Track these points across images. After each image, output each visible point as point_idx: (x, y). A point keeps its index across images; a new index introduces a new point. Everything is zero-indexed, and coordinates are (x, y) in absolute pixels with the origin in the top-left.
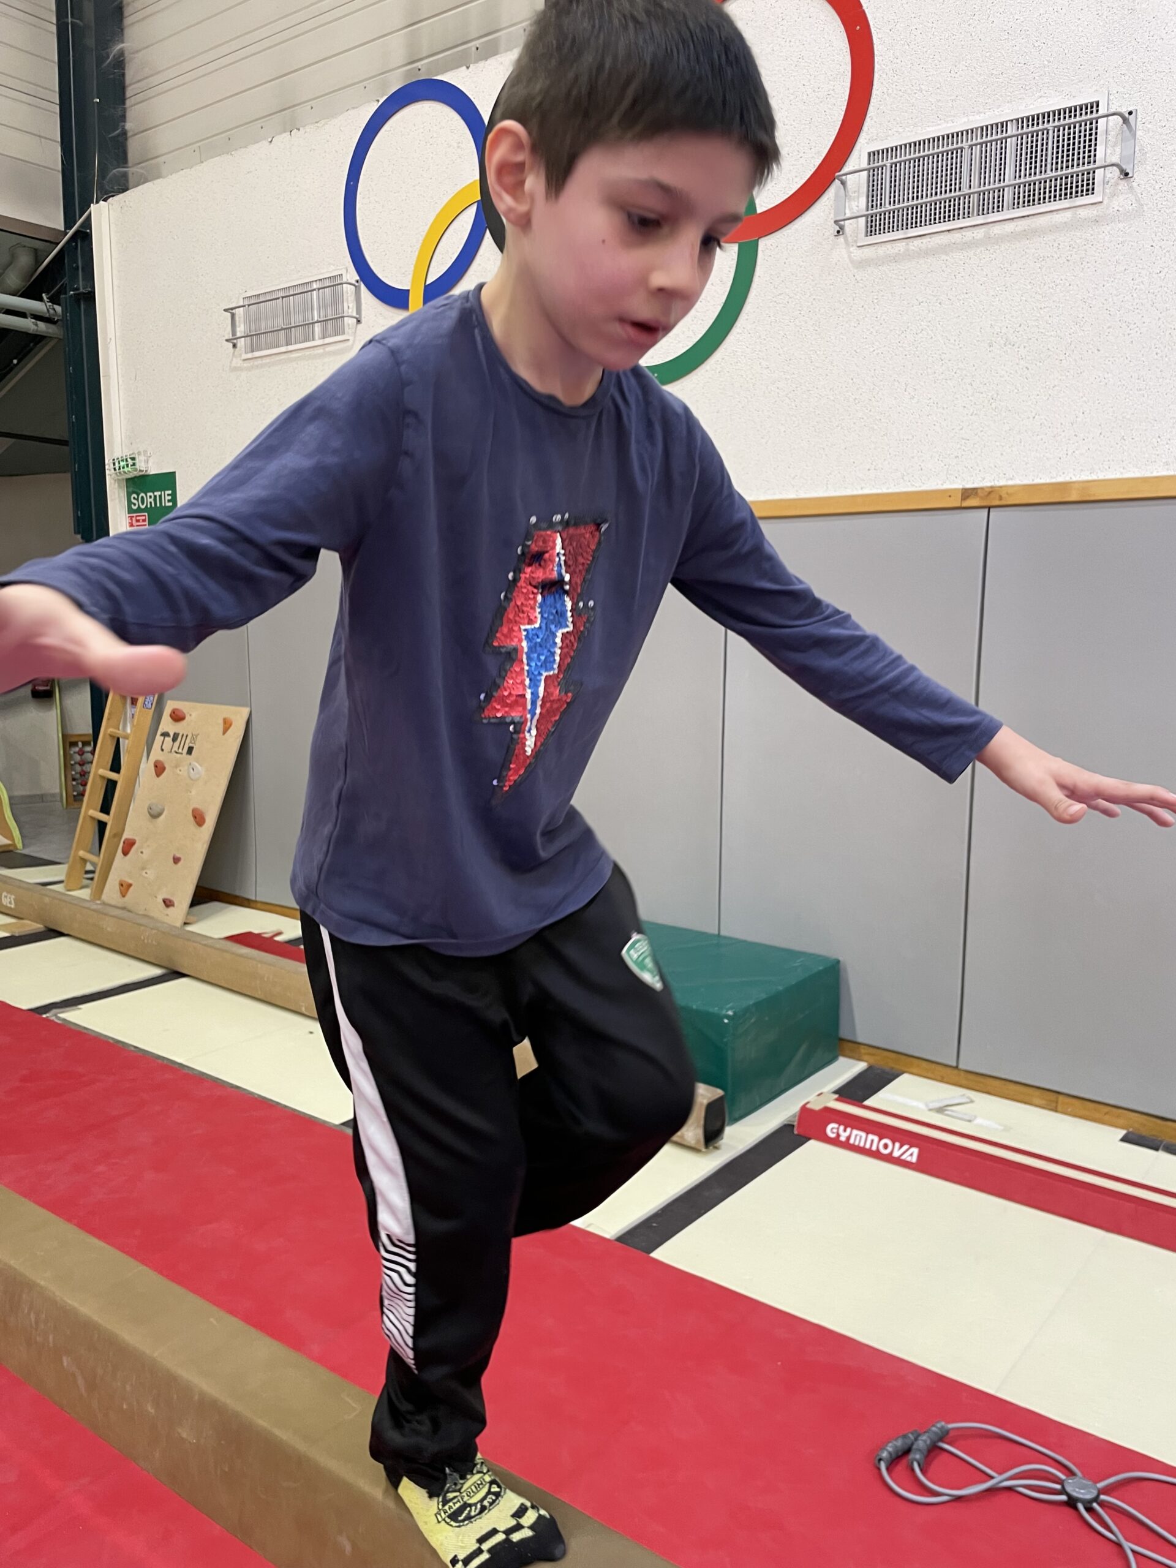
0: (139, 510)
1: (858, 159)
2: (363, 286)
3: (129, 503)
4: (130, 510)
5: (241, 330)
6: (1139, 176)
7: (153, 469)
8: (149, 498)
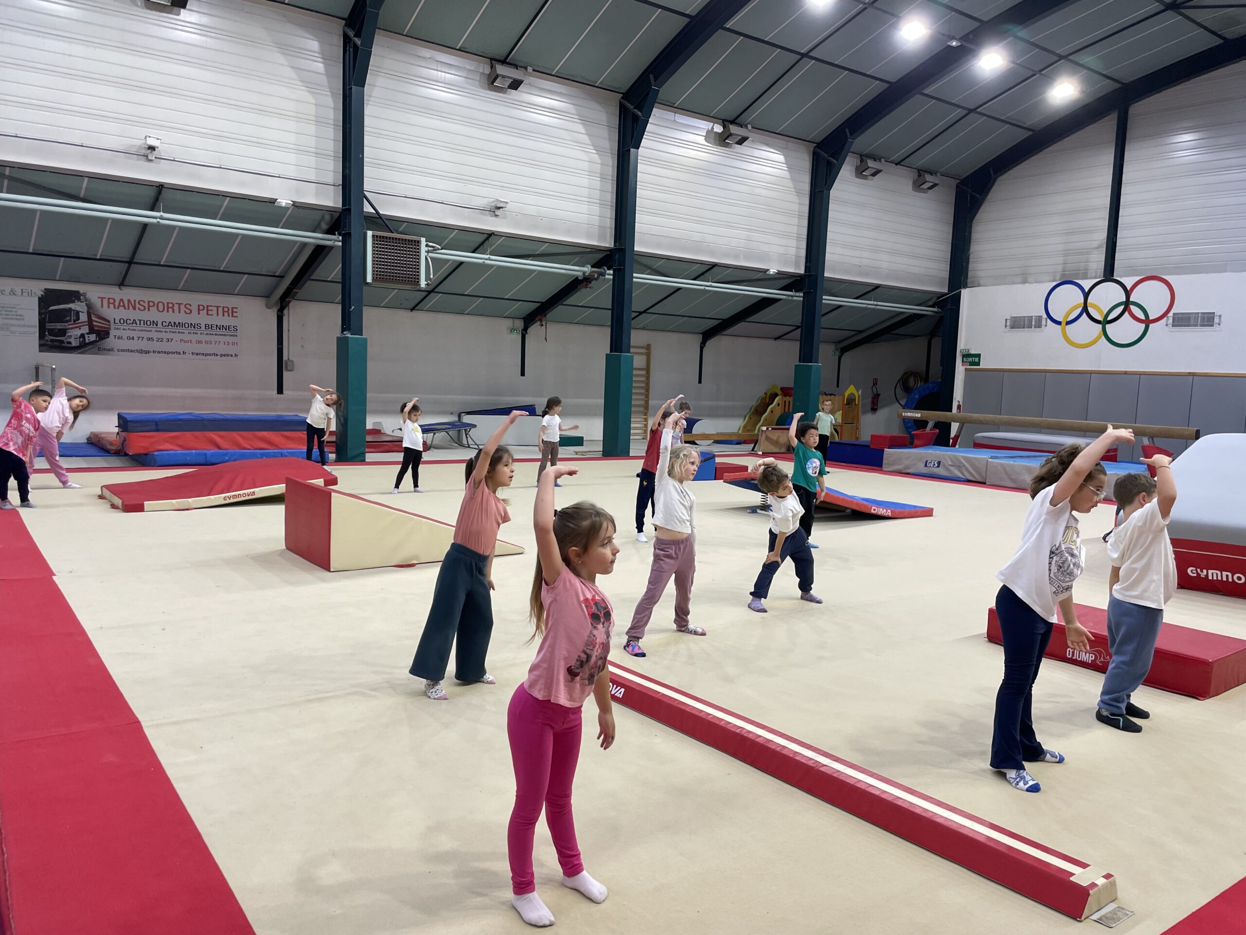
0: (966, 362)
1: (1171, 314)
2: (1048, 320)
3: (963, 360)
4: (963, 361)
5: (1008, 324)
6: (1221, 325)
7: (973, 352)
8: (970, 359)
